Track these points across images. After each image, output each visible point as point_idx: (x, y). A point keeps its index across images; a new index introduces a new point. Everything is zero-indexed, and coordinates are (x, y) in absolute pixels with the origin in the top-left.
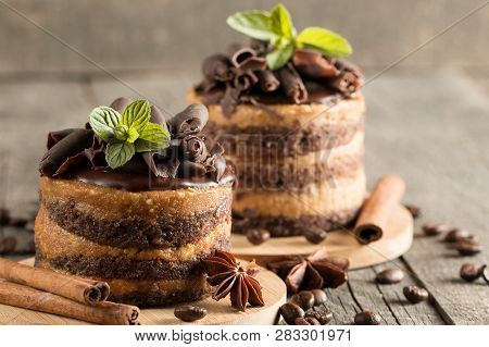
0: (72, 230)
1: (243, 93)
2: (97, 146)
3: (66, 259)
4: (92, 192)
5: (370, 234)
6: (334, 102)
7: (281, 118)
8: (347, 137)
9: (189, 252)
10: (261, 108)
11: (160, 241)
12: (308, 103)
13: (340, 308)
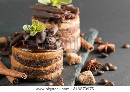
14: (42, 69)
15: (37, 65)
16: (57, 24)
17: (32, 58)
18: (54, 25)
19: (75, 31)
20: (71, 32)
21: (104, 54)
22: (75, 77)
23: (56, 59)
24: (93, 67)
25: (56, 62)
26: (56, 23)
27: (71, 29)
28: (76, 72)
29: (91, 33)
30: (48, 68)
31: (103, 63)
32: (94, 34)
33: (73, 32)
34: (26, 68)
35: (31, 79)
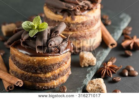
14: (42, 76)
15: (36, 71)
16: (70, 17)
17: (29, 62)
18: (66, 17)
19: (93, 25)
20: (88, 26)
21: (128, 52)
22: (84, 85)
23: (59, 65)
24: (108, 71)
25: (59, 68)
26: (69, 15)
27: (87, 23)
28: (86, 78)
29: (121, 20)
30: (49, 75)
31: (121, 67)
32: (124, 22)
33: (90, 26)
34: (23, 74)
35: (29, 86)
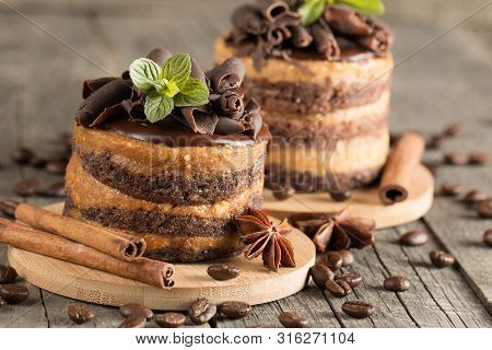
0: (106, 182)
1: (276, 47)
2: (136, 98)
3: (99, 210)
4: (130, 145)
5: (395, 195)
6: (366, 60)
7: (313, 74)
8: (376, 95)
9: (223, 210)
10: (294, 64)
11: (196, 197)
12: (340, 61)
13: (367, 270)
